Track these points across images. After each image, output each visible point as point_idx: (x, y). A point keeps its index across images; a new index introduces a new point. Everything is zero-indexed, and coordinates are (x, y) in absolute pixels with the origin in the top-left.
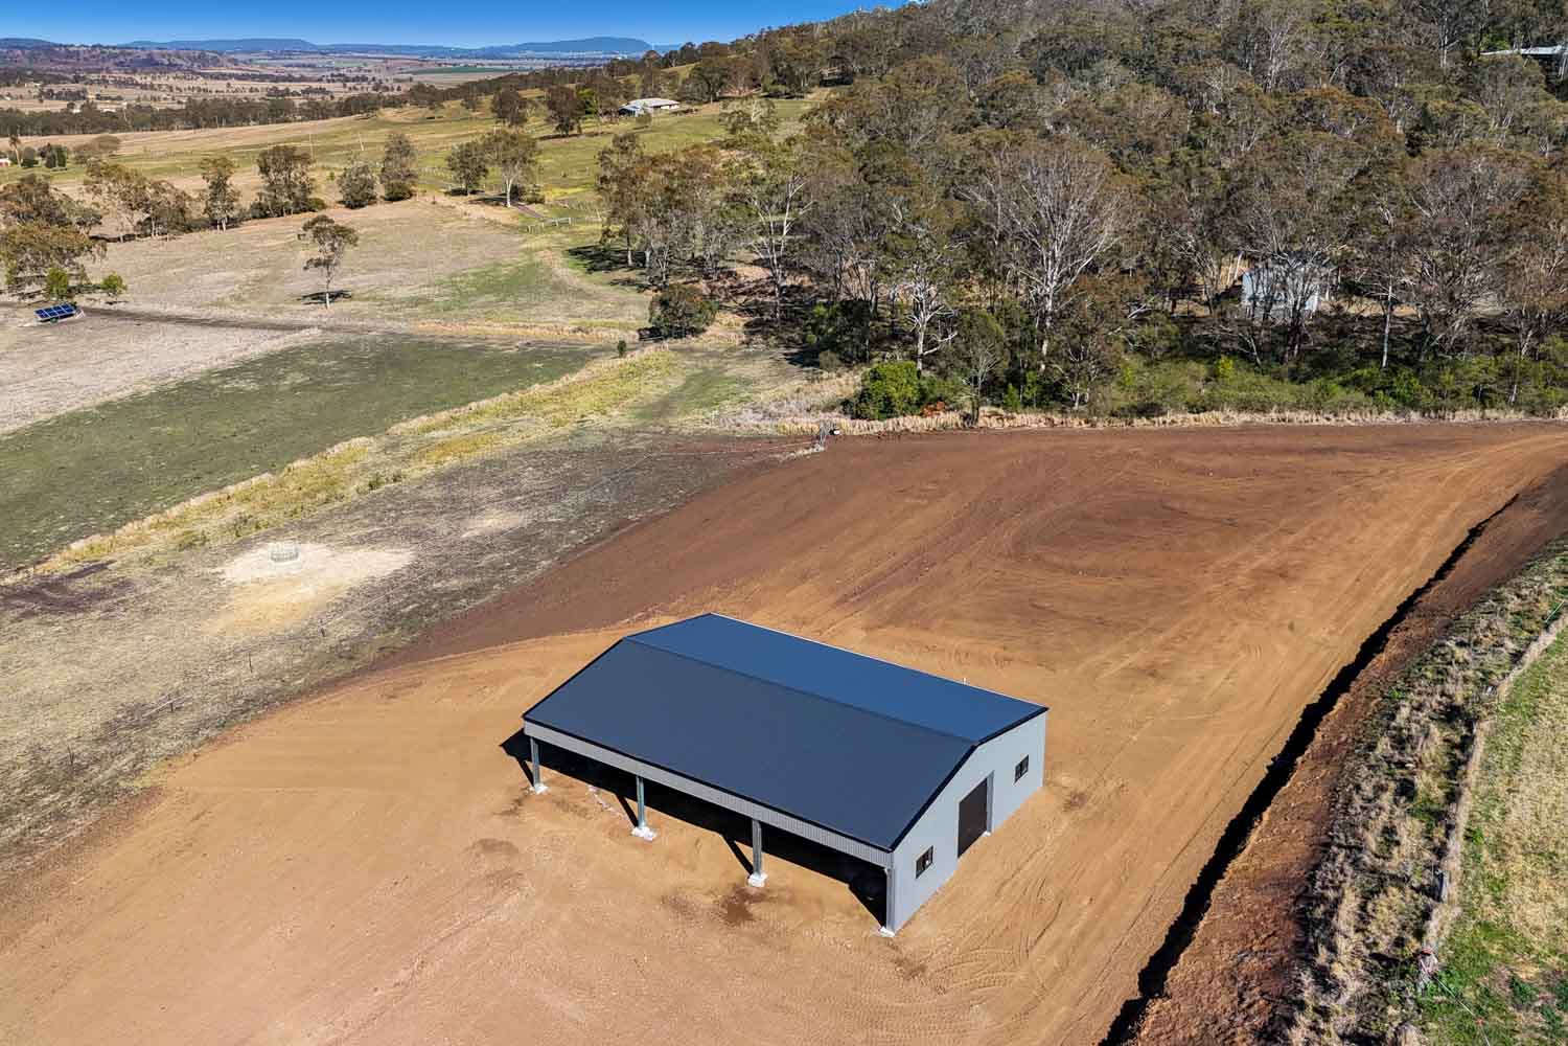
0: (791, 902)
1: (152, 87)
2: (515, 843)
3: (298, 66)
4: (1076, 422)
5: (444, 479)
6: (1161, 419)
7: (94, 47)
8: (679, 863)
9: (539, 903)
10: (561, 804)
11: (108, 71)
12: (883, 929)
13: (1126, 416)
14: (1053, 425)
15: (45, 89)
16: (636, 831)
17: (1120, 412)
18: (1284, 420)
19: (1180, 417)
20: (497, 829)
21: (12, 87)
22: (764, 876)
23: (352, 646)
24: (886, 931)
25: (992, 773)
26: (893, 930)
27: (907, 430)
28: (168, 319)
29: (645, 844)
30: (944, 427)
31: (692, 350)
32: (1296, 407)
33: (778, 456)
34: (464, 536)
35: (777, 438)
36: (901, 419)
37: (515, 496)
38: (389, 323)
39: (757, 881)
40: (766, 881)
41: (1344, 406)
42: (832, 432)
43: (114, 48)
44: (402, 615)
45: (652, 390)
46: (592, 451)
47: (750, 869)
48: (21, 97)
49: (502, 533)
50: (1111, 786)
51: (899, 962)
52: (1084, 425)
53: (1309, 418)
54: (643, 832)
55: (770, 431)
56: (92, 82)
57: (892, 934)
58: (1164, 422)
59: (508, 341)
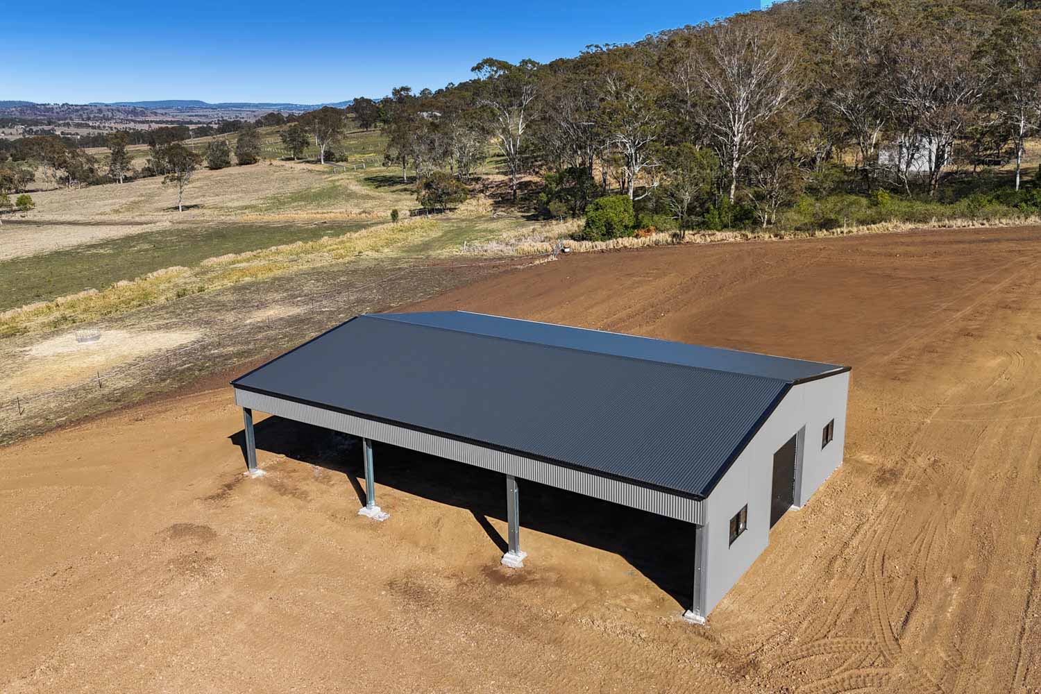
0: (559, 583)
1: (99, 127)
2: (214, 527)
3: (196, 116)
4: (767, 236)
5: (239, 289)
6: (839, 230)
7: (63, 105)
8: (416, 544)
9: (227, 592)
10: (281, 489)
11: (71, 119)
12: (689, 613)
13: (808, 230)
14: (747, 239)
15: (27, 129)
16: (363, 511)
17: (804, 227)
18: (945, 226)
19: (854, 229)
20: (199, 514)
21: (7, 128)
22: (522, 555)
23: (123, 393)
24: (692, 617)
25: (803, 429)
26: (703, 614)
27: (625, 247)
28: (62, 223)
29: (374, 525)
30: (657, 243)
31: (449, 219)
32: (953, 217)
33: (519, 267)
34: (248, 322)
35: (517, 257)
36: (620, 240)
37: (297, 297)
38: (223, 218)
39: (513, 560)
40: (525, 561)
41: (995, 214)
42: (563, 251)
43: (76, 106)
44: (177, 371)
45: (416, 238)
46: (364, 270)
47: (504, 548)
48: (11, 134)
49: (281, 319)
50: (922, 462)
51: (718, 657)
52: (774, 239)
53: (966, 224)
54: (374, 511)
55: (511, 253)
56: (59, 125)
57: (702, 620)
58: (842, 232)
59: (310, 222)
